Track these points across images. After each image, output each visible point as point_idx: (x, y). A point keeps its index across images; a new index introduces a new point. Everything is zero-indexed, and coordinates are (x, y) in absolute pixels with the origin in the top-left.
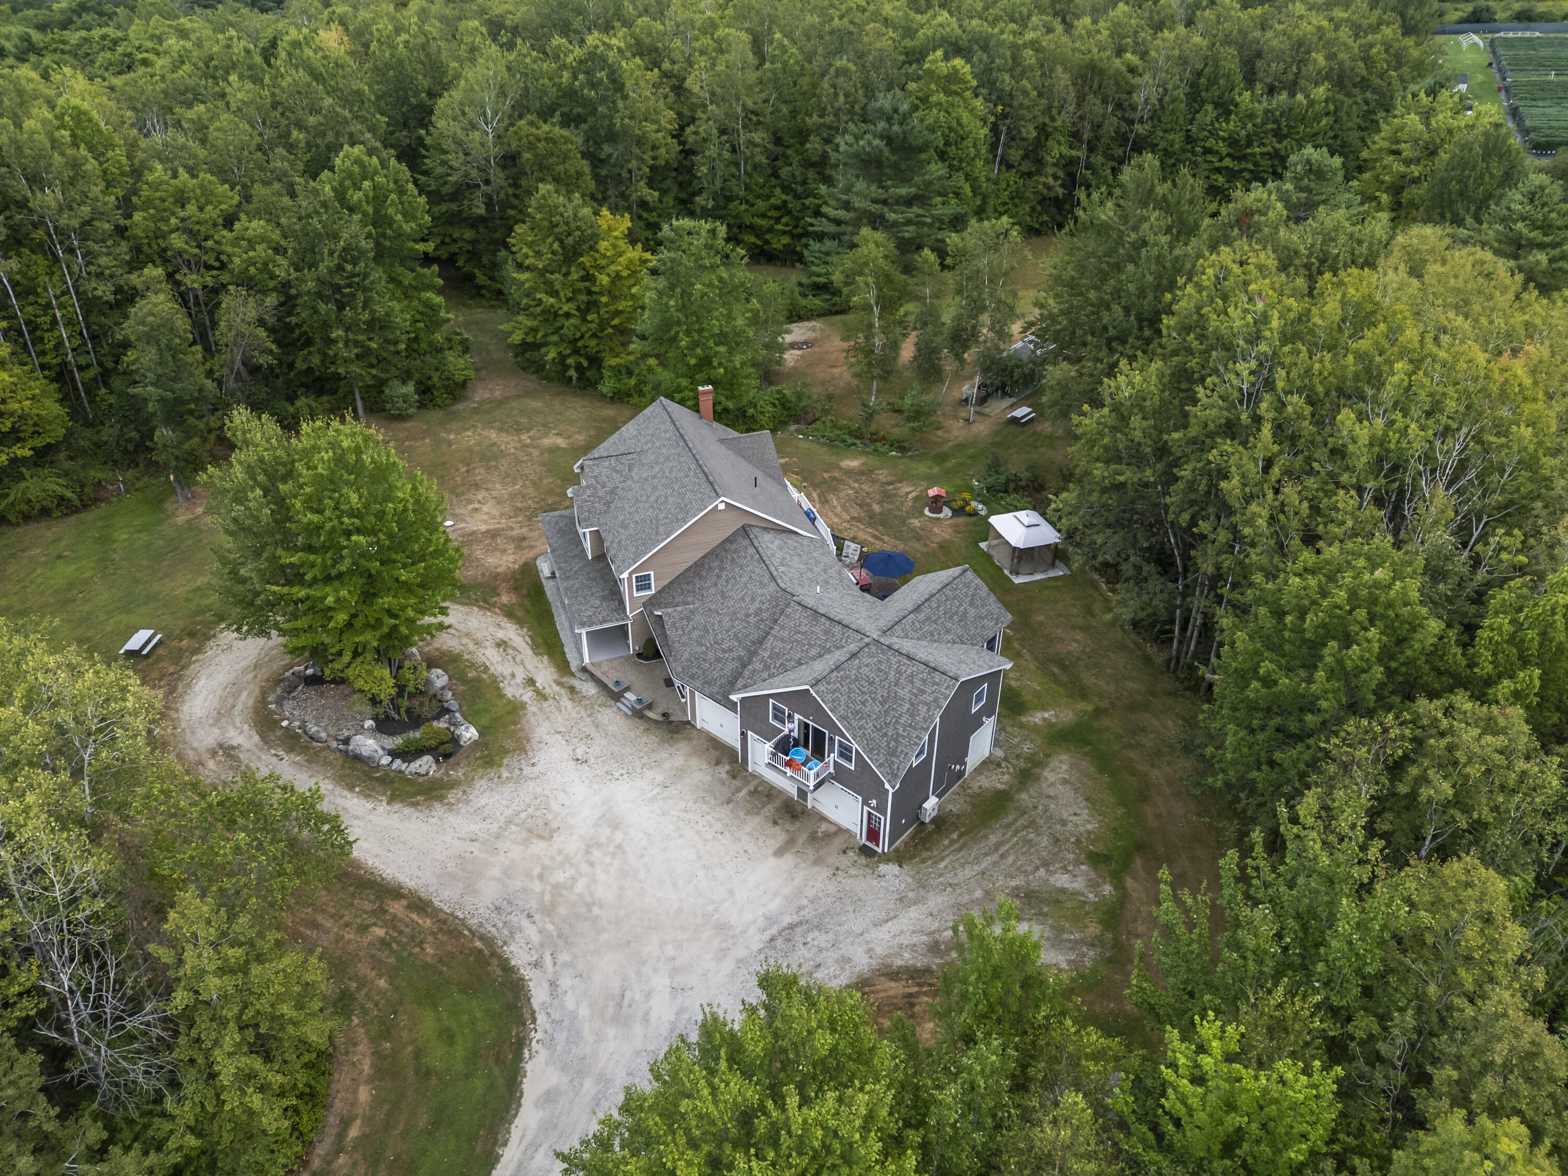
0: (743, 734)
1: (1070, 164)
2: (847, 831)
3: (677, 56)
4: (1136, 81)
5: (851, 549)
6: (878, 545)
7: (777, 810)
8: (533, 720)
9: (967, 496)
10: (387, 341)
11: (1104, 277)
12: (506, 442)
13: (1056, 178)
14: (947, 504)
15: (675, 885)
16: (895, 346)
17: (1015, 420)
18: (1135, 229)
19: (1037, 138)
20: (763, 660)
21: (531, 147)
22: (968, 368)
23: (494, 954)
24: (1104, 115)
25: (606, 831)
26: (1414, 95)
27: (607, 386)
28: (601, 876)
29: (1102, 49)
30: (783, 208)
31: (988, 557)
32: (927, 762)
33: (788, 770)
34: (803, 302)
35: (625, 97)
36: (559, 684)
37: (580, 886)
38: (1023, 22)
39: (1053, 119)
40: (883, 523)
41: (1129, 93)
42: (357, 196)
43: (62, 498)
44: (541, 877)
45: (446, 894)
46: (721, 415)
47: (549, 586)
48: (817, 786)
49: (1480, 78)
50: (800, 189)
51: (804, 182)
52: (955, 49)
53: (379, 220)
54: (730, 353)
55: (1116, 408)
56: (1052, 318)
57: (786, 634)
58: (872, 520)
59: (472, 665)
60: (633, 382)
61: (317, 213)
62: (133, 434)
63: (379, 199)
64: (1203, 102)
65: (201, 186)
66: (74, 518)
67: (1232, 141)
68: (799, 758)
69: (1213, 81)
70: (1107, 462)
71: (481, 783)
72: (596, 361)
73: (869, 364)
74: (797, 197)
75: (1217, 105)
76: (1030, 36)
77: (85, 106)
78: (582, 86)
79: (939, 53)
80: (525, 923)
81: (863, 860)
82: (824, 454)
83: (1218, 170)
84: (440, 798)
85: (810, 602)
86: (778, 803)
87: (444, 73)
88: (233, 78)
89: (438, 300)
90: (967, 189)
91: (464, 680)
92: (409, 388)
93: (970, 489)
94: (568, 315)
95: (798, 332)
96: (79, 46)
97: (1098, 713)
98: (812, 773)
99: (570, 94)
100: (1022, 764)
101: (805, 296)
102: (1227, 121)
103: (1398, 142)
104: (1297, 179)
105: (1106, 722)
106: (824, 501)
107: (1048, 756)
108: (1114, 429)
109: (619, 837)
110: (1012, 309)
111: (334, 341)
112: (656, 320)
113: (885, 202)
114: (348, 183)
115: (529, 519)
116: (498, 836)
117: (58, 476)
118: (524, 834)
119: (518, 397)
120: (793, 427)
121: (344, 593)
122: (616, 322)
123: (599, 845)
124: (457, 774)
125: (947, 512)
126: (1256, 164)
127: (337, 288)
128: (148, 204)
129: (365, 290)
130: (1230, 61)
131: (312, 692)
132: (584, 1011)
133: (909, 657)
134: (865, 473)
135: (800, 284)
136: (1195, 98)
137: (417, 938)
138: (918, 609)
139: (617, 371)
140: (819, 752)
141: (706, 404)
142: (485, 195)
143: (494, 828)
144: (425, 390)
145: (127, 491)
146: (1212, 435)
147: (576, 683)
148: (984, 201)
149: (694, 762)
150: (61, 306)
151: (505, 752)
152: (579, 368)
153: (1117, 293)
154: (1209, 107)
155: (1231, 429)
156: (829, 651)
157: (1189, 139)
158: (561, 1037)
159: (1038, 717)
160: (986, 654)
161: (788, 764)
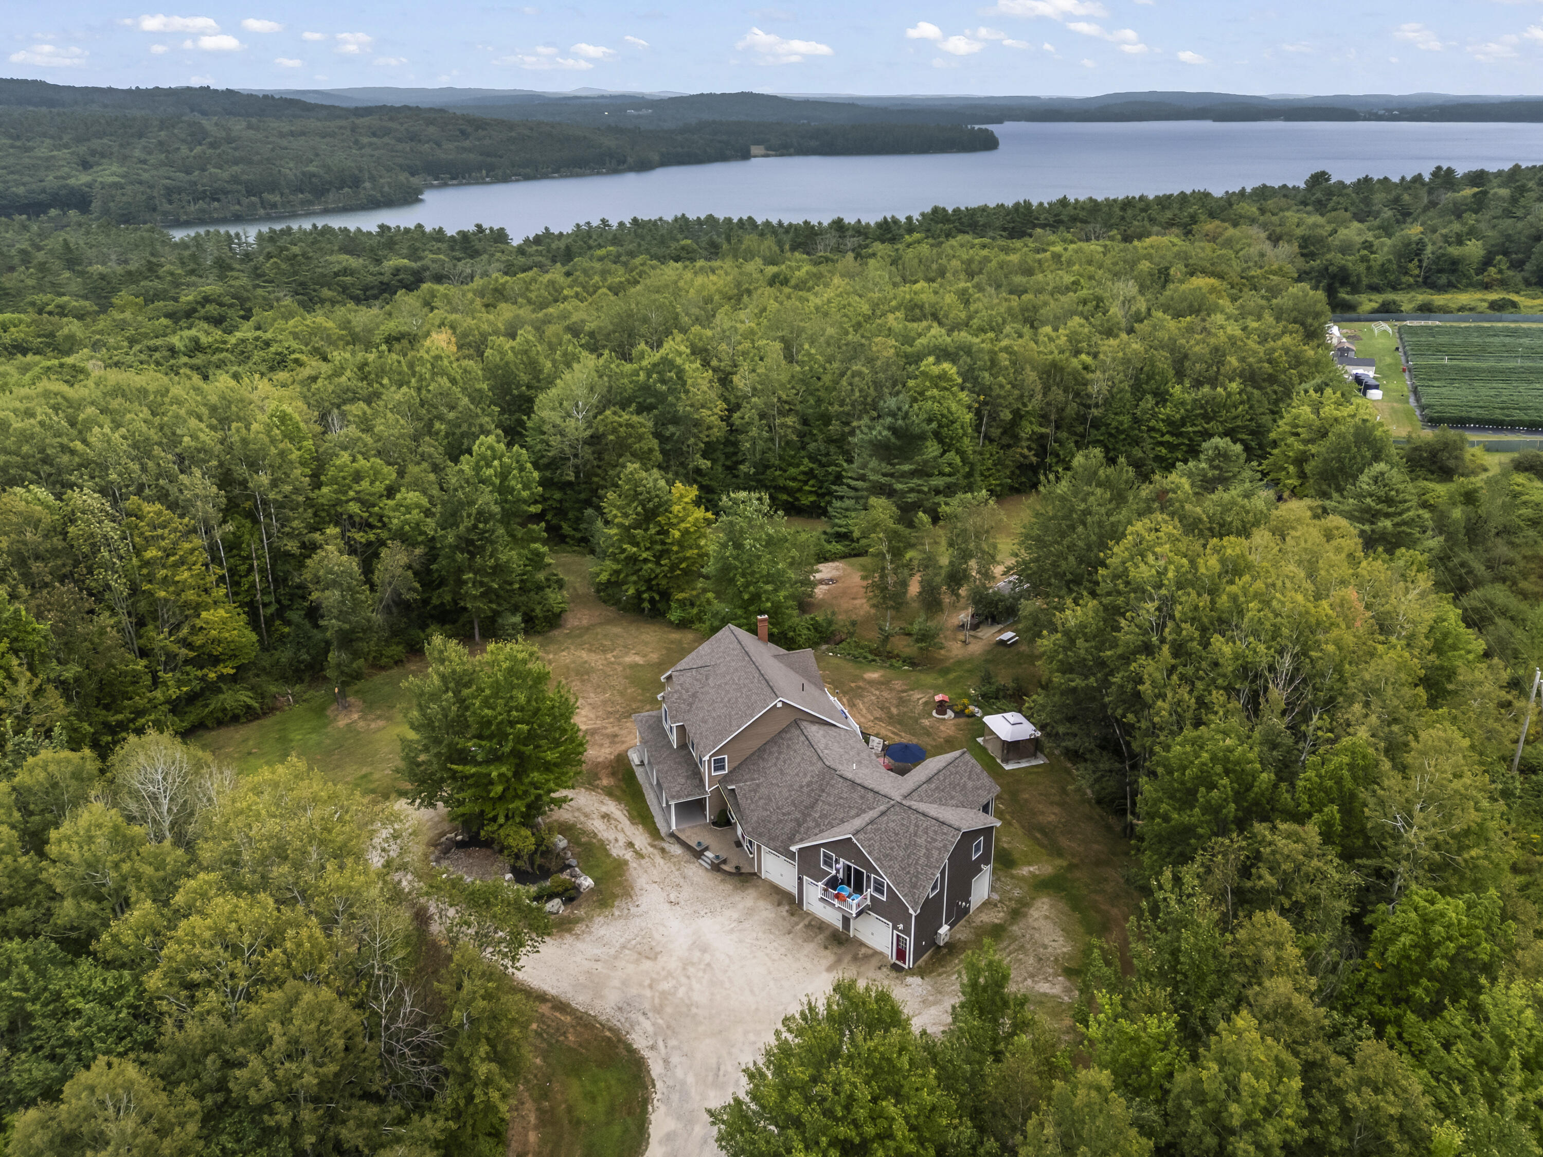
0: (800, 879)
1: (1041, 439)
2: (881, 953)
3: (724, 356)
4: (1090, 376)
5: (876, 743)
6: (897, 740)
7: (827, 938)
8: (634, 873)
9: (966, 701)
10: (506, 582)
11: (1063, 535)
12: (595, 660)
13: (1029, 449)
14: (951, 707)
15: (752, 992)
16: (904, 584)
17: (1002, 643)
18: (1084, 500)
19: (1013, 419)
20: (815, 820)
21: (614, 431)
22: (962, 601)
23: (620, 1040)
24: (1066, 403)
25: (697, 954)
26: (1306, 391)
27: (674, 615)
28: (696, 986)
29: (1062, 352)
30: (810, 474)
31: (983, 749)
32: (940, 895)
33: (836, 902)
34: (829, 547)
35: (687, 392)
36: (652, 846)
37: (681, 992)
38: (997, 329)
39: (1025, 405)
40: (900, 722)
41: (1085, 385)
42: (489, 472)
43: (249, 707)
44: (651, 987)
45: (580, 999)
46: (772, 638)
47: (639, 773)
48: (859, 914)
49: (1388, 360)
50: (824, 460)
51: (827, 454)
52: (943, 354)
53: (503, 490)
54: (776, 590)
55: (1067, 633)
56: (1024, 562)
57: (831, 800)
58: (891, 720)
59: (584, 832)
60: (695, 611)
61: (462, 487)
62: (305, 657)
63: (504, 475)
64: (1144, 392)
65: (372, 468)
66: (256, 723)
67: (1169, 421)
68: (845, 894)
69: (1150, 377)
70: (1064, 673)
71: (599, 920)
72: (666, 596)
73: (884, 597)
74: (822, 465)
75: (1155, 394)
76: (1005, 343)
77: (289, 410)
78: (655, 383)
79: (931, 359)
80: (641, 1019)
81: (894, 974)
82: (849, 668)
83: (1161, 444)
84: (569, 931)
85: (849, 776)
86: (827, 933)
87: (541, 371)
88: (385, 381)
89: (544, 549)
90: (958, 460)
91: (578, 843)
92: (517, 619)
93: (969, 696)
94: (646, 561)
95: (826, 571)
96: (236, 345)
97: (1071, 867)
98: (854, 903)
99: (646, 389)
100: (1013, 904)
101: (829, 542)
102: (1164, 406)
103: (1297, 426)
104: (1210, 460)
105: (1077, 874)
106: (852, 705)
107: (1033, 899)
108: (1065, 649)
109: (707, 958)
110: (993, 557)
111: (465, 582)
112: (719, 565)
113: (892, 475)
114: (482, 463)
115: (619, 720)
116: (616, 958)
117: (246, 689)
118: (635, 956)
119: (601, 624)
120: (824, 647)
121: (504, 769)
122: (683, 565)
123: (693, 964)
124: (580, 912)
125: (950, 714)
126: (1190, 439)
127: (470, 542)
128: (334, 481)
129: (492, 543)
130: (1163, 361)
131: (461, 853)
132: (690, 1079)
133: (924, 815)
134: (884, 683)
135: (825, 533)
136: (1138, 390)
137: (561, 1030)
138: (929, 780)
139: (682, 604)
140: (859, 889)
141: (764, 629)
142: (576, 467)
143: (612, 951)
144: (529, 619)
145: (296, 702)
146: (1134, 653)
147: (666, 845)
148: (972, 469)
149: (762, 904)
150: (258, 558)
151: (615, 896)
152: (652, 601)
153: (1071, 548)
154: (1149, 397)
155: (1148, 649)
156: (864, 812)
157: (1136, 420)
158: (675, 1097)
159: (1025, 871)
160: (981, 814)
161: (837, 896)
